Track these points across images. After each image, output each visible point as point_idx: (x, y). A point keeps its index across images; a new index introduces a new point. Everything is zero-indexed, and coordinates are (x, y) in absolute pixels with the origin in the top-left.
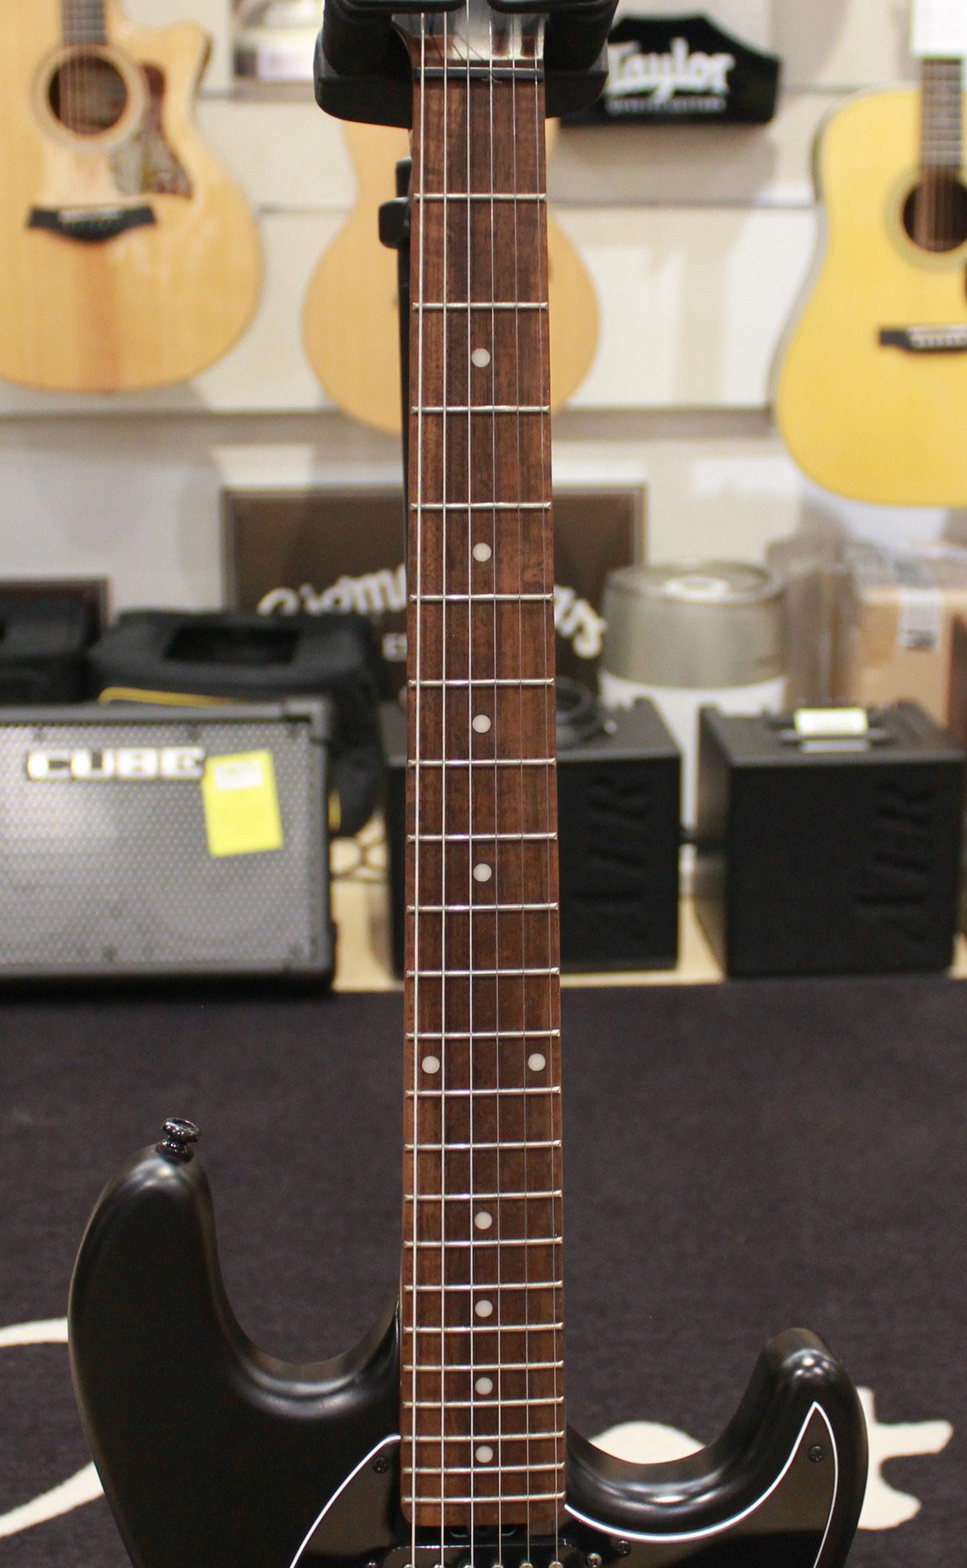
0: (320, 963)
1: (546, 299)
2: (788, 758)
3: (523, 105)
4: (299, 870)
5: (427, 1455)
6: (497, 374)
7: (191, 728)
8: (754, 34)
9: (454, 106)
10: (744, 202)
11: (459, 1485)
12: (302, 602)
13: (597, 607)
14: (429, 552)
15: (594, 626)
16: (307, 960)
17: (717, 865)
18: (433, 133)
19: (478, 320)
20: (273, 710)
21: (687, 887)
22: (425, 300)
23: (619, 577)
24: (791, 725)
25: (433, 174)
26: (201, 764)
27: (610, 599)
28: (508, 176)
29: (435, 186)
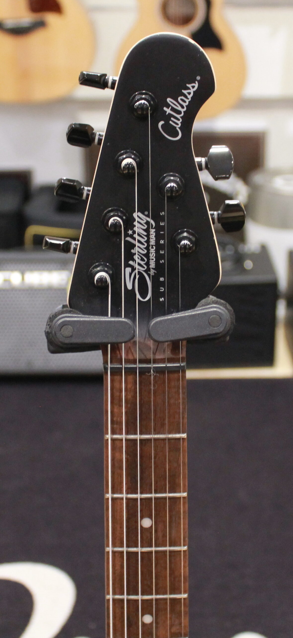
3: (173, 384)
6: (156, 531)
9: (129, 386)
14: (117, 619)
18: (116, 401)
19: (145, 504)
22: (113, 492)
25: (117, 424)
28: (163, 425)
29: (118, 431)
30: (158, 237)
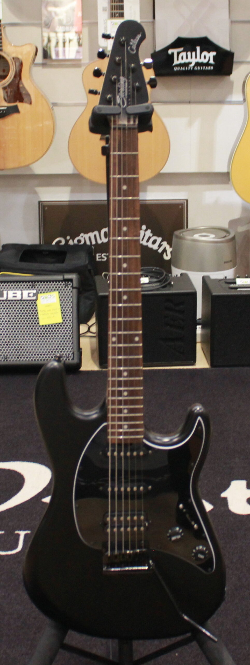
0: (76, 361)
1: (138, 174)
2: (233, 293)
3: (133, 134)
4: (69, 330)
5: (113, 426)
6: (128, 191)
7: (32, 284)
8: (224, 44)
9: (119, 134)
10: (221, 102)
11: (120, 434)
12: (67, 241)
13: (170, 244)
15: (169, 250)
16: (71, 360)
17: (208, 331)
19: (124, 180)
20: (60, 277)
21: (198, 339)
22: (113, 175)
23: (177, 233)
24: (235, 283)
25: (114, 148)
26: (36, 295)
27: (174, 240)
28: (130, 149)
29: (115, 151)
30: (128, 85)
